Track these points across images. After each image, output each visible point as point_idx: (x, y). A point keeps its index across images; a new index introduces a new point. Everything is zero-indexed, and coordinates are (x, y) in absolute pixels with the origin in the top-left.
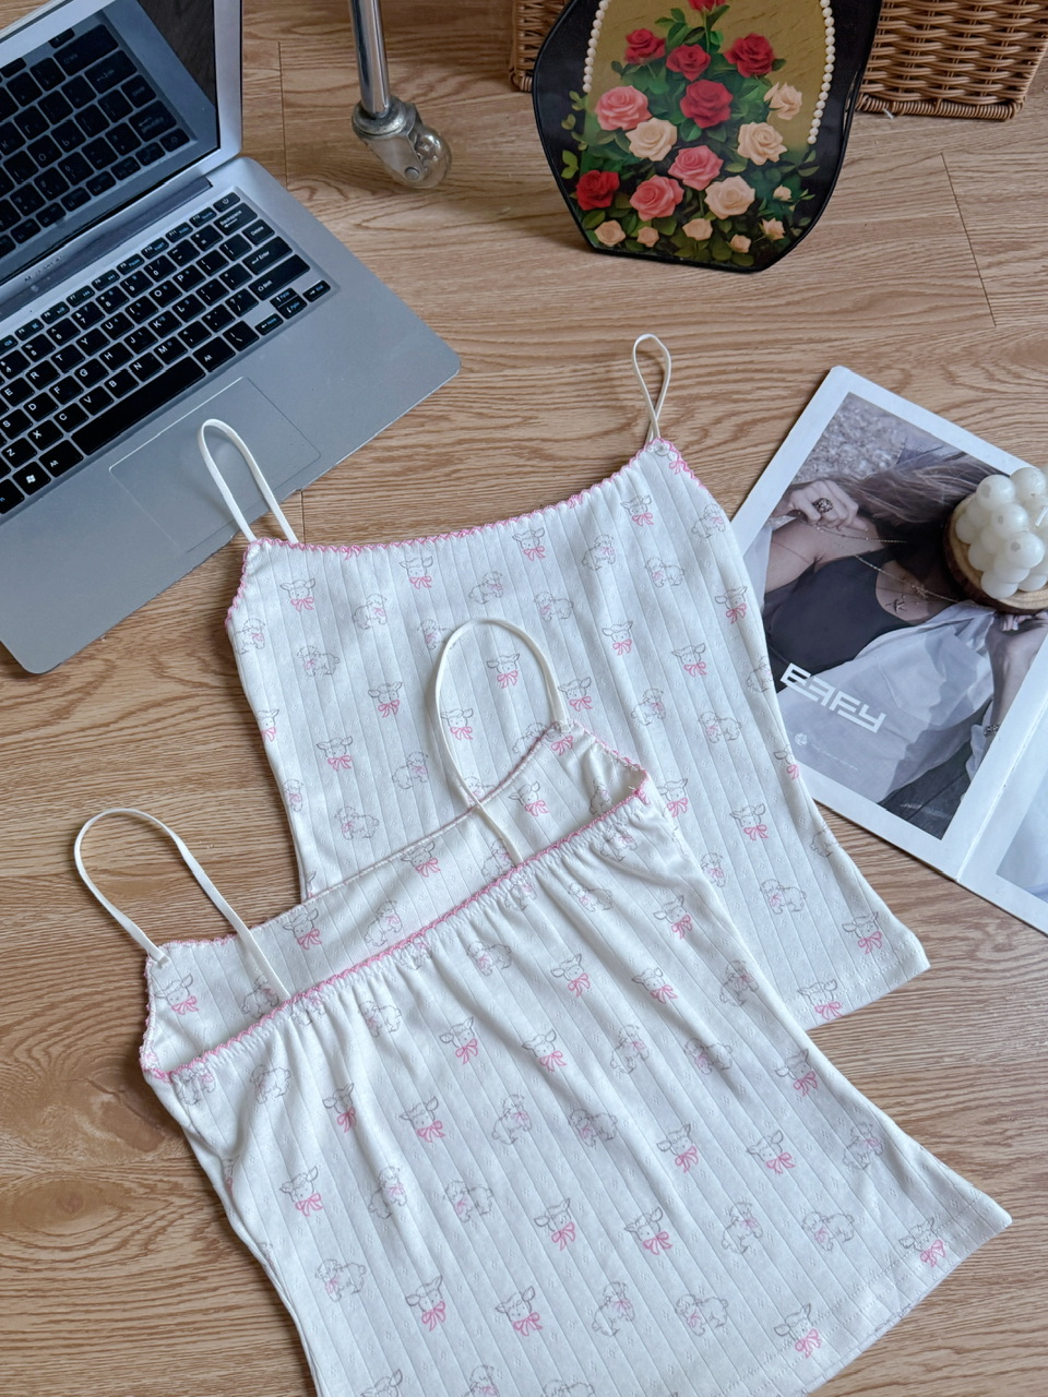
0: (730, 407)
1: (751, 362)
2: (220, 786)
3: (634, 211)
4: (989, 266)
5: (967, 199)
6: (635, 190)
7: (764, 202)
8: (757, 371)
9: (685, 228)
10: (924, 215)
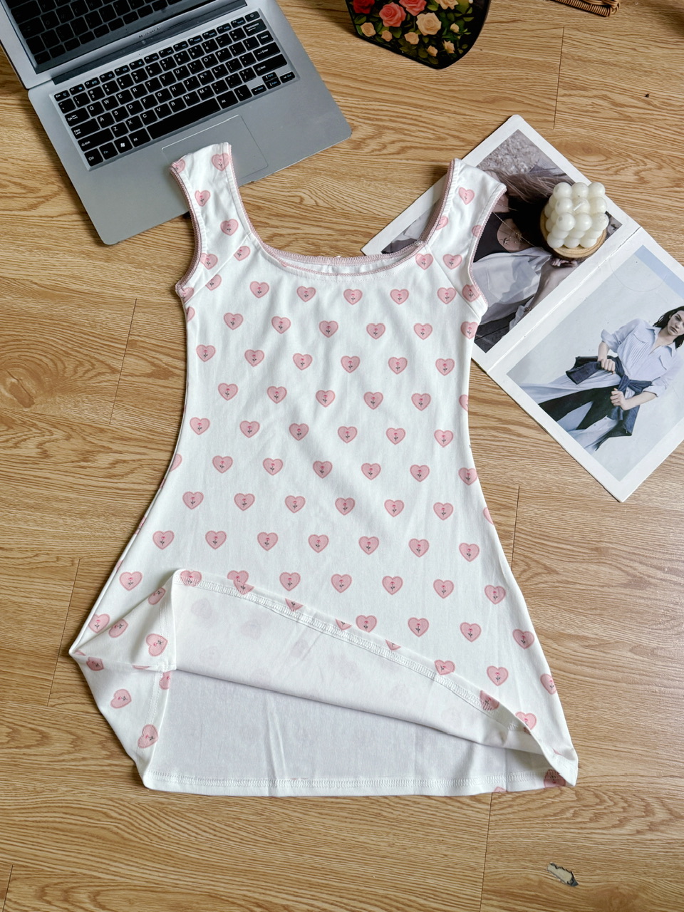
0: (402, 137)
1: (420, 116)
2: (96, 259)
3: (381, 20)
4: (564, 95)
5: (567, 56)
6: (382, 8)
7: (445, 31)
8: (421, 122)
9: (406, 35)
10: (540, 59)
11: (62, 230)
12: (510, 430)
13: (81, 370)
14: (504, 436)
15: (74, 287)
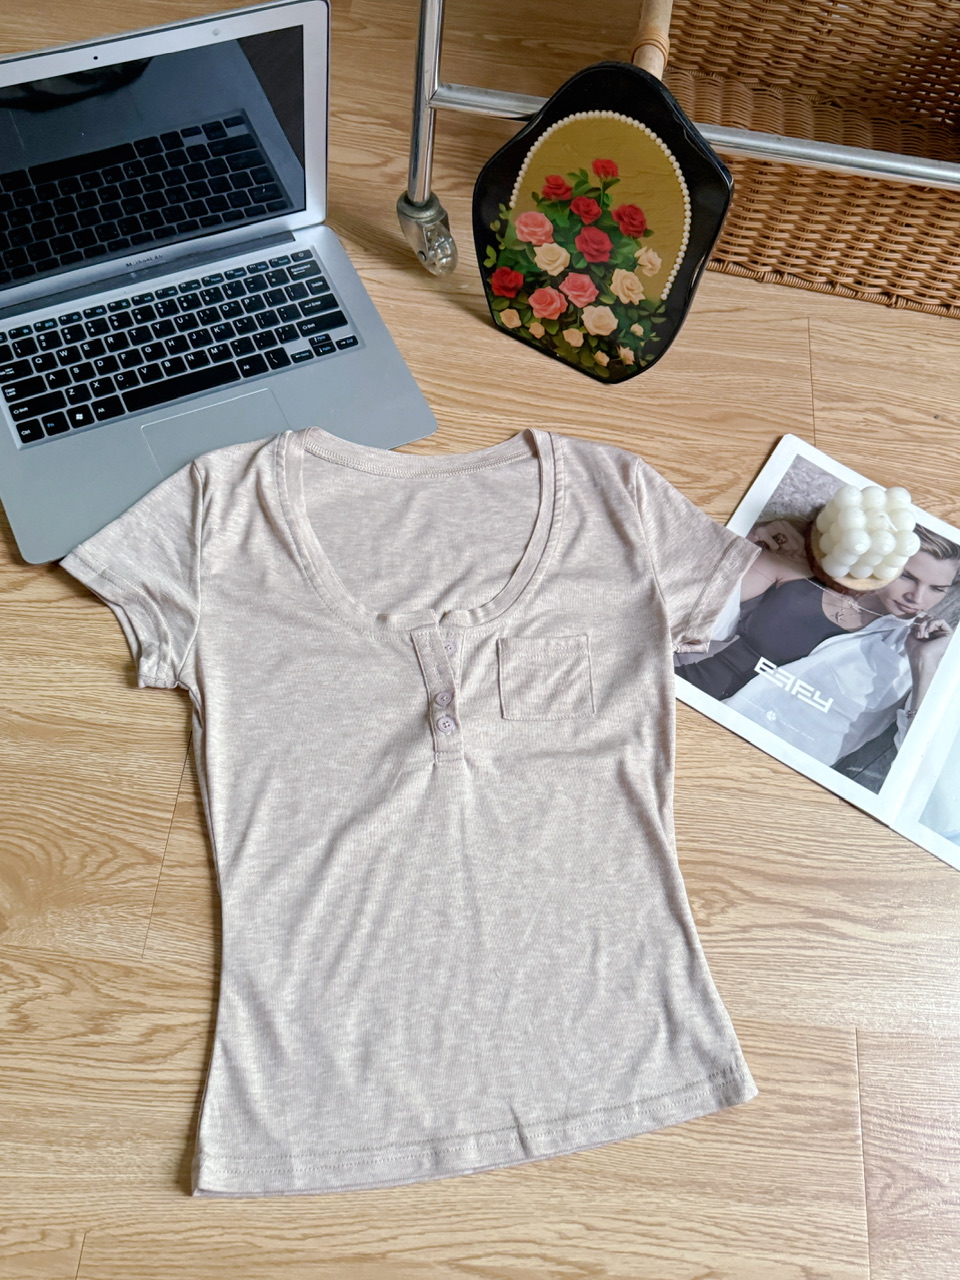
3: (530, 308)
4: (823, 409)
5: (819, 356)
6: (533, 293)
7: (623, 333)
9: (564, 333)
10: (783, 361)
11: (65, 622)
12: (827, 928)
13: (93, 861)
14: (818, 938)
15: (83, 716)
